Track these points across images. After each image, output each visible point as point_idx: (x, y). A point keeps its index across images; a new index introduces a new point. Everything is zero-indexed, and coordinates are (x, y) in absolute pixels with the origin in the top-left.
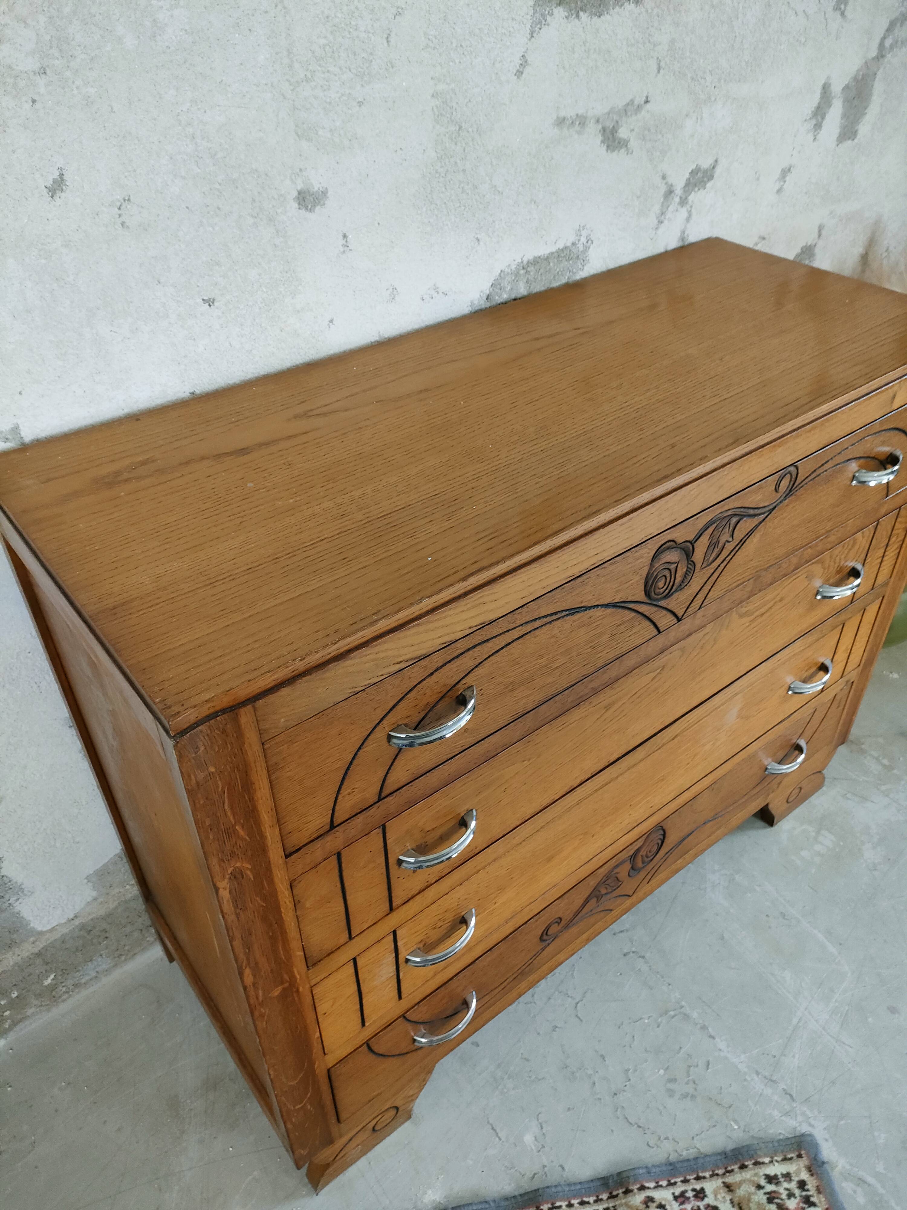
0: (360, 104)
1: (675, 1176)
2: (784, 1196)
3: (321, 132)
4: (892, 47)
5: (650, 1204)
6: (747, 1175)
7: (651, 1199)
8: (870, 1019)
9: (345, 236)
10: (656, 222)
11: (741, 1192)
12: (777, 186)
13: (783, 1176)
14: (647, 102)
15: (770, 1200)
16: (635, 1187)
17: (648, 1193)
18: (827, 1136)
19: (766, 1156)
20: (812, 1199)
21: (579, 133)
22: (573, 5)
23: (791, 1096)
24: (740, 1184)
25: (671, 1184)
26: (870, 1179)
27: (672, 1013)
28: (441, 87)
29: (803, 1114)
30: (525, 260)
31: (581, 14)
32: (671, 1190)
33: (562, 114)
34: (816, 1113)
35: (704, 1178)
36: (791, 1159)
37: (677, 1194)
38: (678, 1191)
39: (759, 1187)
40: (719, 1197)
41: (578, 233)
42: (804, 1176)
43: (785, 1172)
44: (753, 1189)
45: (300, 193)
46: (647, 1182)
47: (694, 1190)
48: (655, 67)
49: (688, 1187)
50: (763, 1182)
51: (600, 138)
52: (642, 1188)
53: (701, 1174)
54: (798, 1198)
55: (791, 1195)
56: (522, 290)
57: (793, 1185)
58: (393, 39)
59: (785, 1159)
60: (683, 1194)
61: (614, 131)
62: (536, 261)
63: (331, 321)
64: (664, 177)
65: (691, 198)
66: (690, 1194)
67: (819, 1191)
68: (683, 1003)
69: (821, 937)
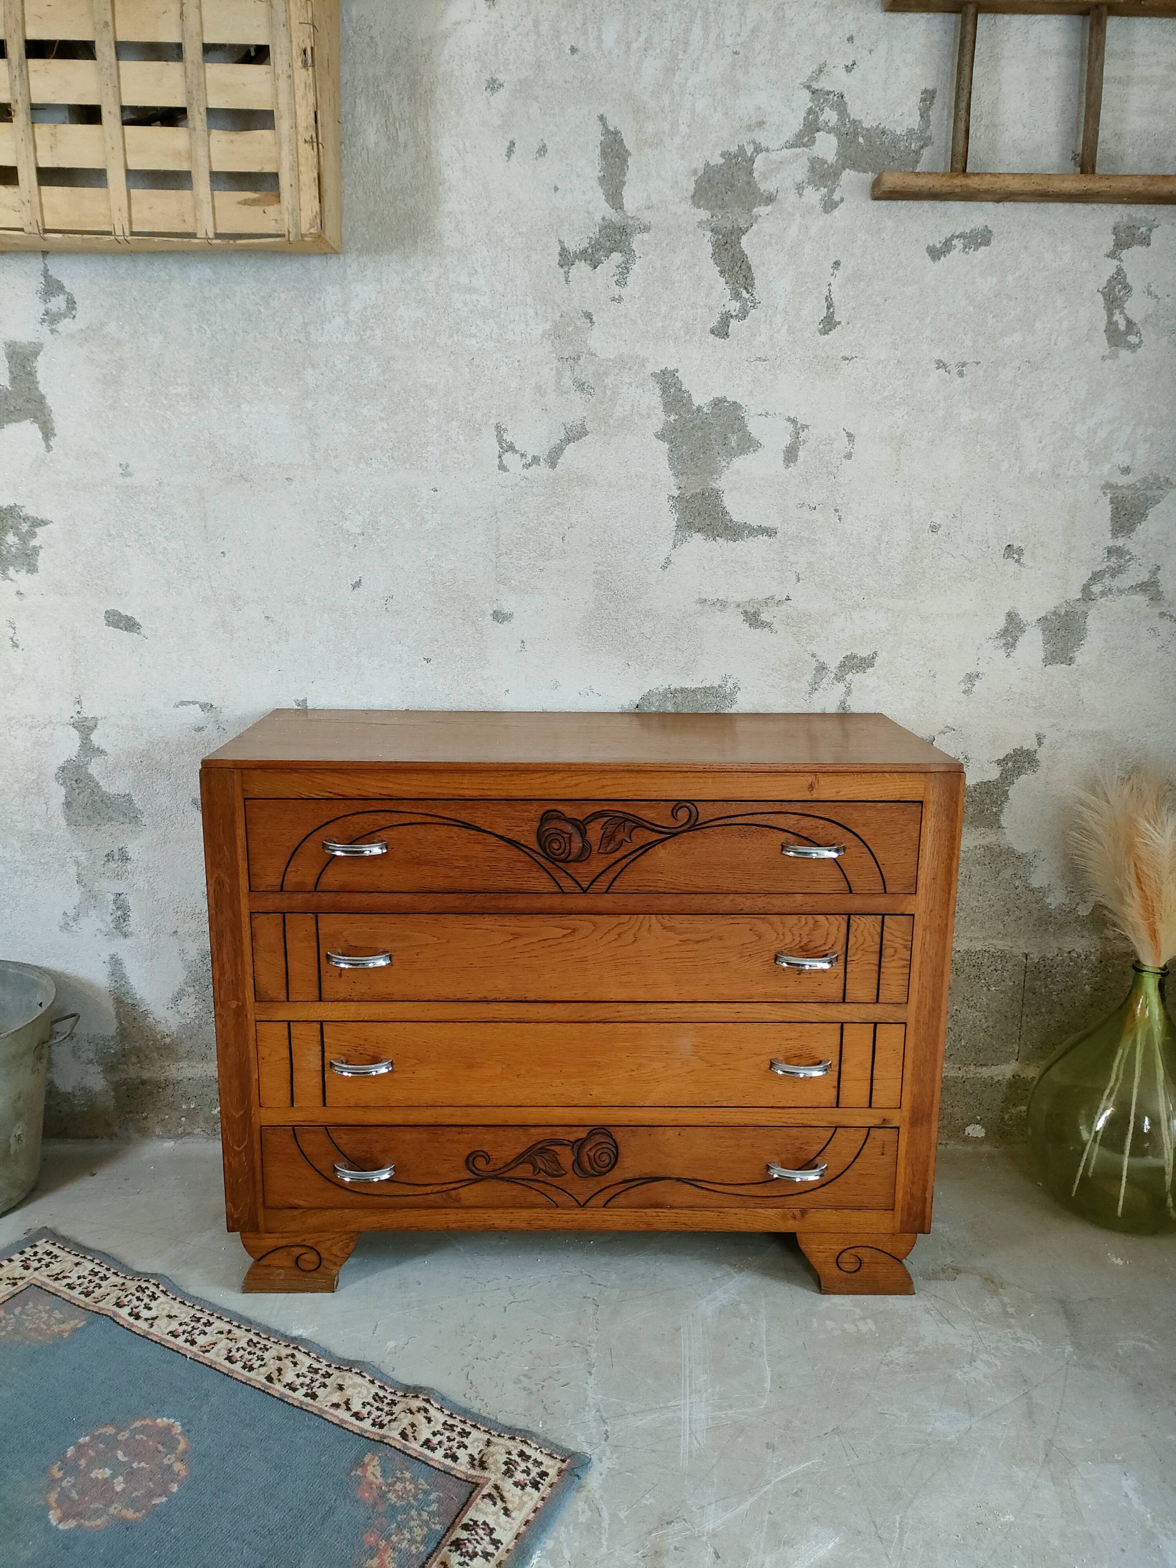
0: (541, 570)
1: (459, 1414)
2: (520, 1469)
3: (513, 582)
4: (1103, 594)
5: (422, 1412)
6: (510, 1443)
7: (426, 1410)
8: (740, 1440)
9: (523, 642)
10: (809, 688)
11: (492, 1449)
12: (963, 687)
13: (535, 1460)
14: (788, 599)
15: (506, 1463)
16: (422, 1397)
17: (428, 1406)
18: (605, 1473)
19: (537, 1443)
20: (540, 1486)
21: (721, 611)
22: (710, 533)
23: (608, 1437)
24: (496, 1445)
25: (451, 1416)
26: (605, 1514)
27: (577, 1344)
28: (599, 568)
29: (603, 1452)
30: (672, 688)
31: (717, 538)
32: (447, 1418)
33: (705, 597)
34: (615, 1456)
35: (479, 1429)
36: (553, 1457)
37: (448, 1423)
38: (450, 1421)
39: (509, 1453)
40: (476, 1444)
41: (725, 679)
42: (552, 1472)
43: (539, 1460)
44: (504, 1451)
45: (494, 612)
46: (434, 1400)
47: (463, 1429)
48: (794, 578)
49: (462, 1426)
50: (515, 1452)
51: (742, 617)
52: (427, 1401)
53: (478, 1425)
54: (531, 1477)
55: (527, 1472)
56: (670, 708)
57: (535, 1471)
58: (566, 539)
59: (550, 1455)
60: (452, 1426)
61: (756, 614)
62: (682, 690)
63: (507, 691)
64: (813, 656)
65: (849, 677)
66: (458, 1430)
67: (551, 1486)
68: (593, 1345)
69: (768, 1374)
